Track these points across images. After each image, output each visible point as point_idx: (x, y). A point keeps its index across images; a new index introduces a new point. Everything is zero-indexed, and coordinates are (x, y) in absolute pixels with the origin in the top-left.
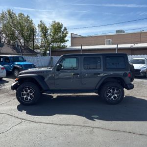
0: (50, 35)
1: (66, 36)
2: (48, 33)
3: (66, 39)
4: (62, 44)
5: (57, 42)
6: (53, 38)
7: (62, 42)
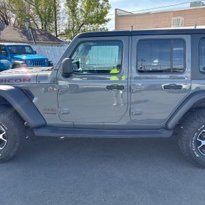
0: (82, 10)
1: (106, 12)
2: (78, 7)
3: (106, 18)
4: (101, 26)
5: (91, 23)
6: (85, 16)
7: (101, 23)
